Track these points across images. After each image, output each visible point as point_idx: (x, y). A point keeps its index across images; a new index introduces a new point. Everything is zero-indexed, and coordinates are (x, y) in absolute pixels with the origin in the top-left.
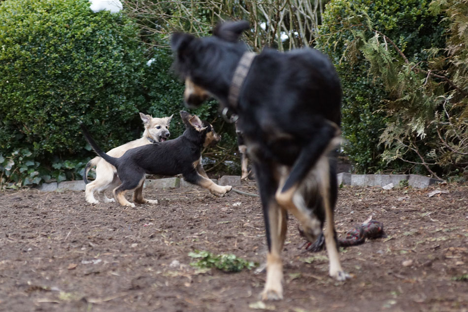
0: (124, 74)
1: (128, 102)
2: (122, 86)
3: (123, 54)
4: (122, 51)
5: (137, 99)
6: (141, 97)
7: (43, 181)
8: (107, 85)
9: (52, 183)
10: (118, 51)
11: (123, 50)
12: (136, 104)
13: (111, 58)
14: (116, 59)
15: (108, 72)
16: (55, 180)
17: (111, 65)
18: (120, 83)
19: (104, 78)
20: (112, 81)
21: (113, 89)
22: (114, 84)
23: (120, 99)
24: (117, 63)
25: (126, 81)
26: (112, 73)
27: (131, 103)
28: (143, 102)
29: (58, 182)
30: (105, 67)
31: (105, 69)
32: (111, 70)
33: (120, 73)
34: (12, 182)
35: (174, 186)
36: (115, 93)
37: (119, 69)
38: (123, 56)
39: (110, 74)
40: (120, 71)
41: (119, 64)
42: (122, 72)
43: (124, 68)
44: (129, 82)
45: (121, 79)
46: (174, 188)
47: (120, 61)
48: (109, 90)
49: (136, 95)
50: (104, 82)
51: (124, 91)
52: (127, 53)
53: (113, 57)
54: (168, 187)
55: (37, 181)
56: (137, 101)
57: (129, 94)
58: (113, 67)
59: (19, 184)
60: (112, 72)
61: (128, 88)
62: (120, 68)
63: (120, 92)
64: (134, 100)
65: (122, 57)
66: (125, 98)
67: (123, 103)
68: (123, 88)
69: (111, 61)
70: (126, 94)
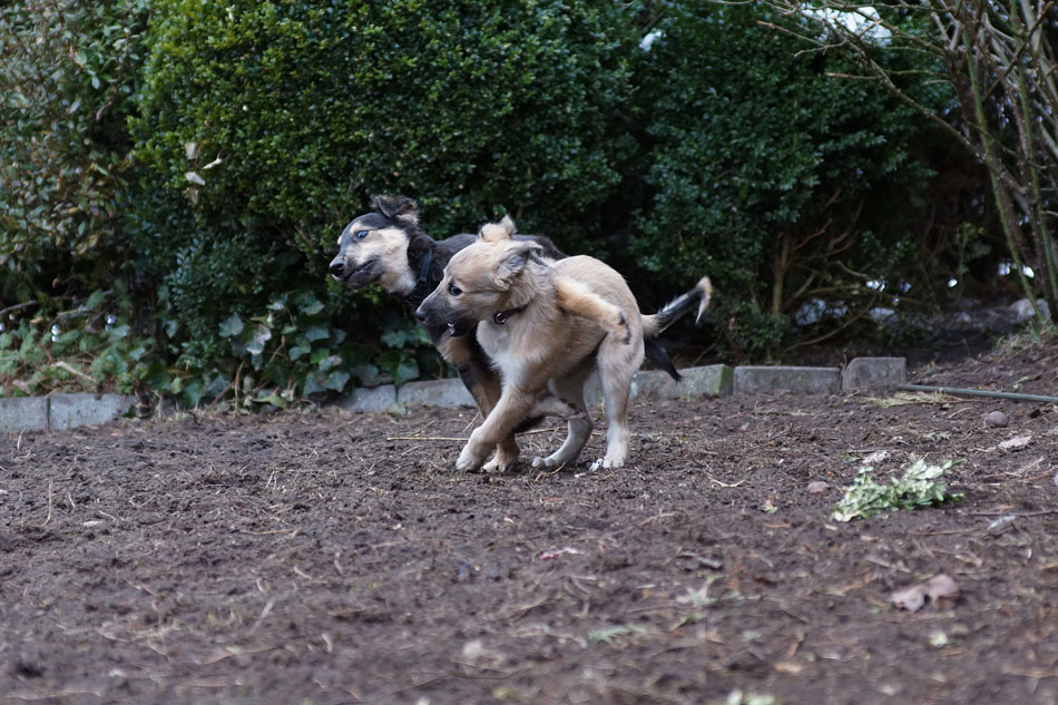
0: (573, 75)
1: (589, 153)
2: (569, 109)
3: (567, 19)
4: (564, 12)
5: (617, 145)
6: (626, 139)
7: (355, 383)
8: (524, 108)
9: (383, 388)
10: (551, 12)
11: (568, 7)
12: (612, 157)
13: (533, 31)
14: (549, 34)
15: (526, 73)
16: (389, 378)
17: (533, 52)
18: (560, 100)
19: (514, 89)
20: (538, 95)
21: (542, 118)
22: (546, 106)
23: (563, 147)
24: (550, 45)
25: (579, 95)
26: (538, 75)
27: (598, 156)
28: (634, 151)
29: (398, 386)
30: (517, 57)
31: (517, 65)
32: (533, 67)
33: (560, 73)
34: (270, 386)
35: (717, 391)
36: (550, 130)
37: (557, 63)
38: (566, 25)
39: (530, 77)
40: (561, 67)
41: (556, 47)
42: (568, 69)
43: (573, 60)
44: (588, 97)
45: (564, 90)
46: (716, 396)
47: (557, 41)
48: (530, 122)
49: (611, 132)
50: (516, 101)
51: (574, 124)
52: (580, 18)
53: (538, 30)
54: (700, 393)
55: (338, 382)
56: (616, 150)
57: (589, 133)
58: (539, 57)
59: (289, 394)
60: (536, 70)
61: (584, 114)
62: (561, 58)
63: (565, 125)
64: (606, 149)
65: (564, 29)
66: (578, 143)
67: (573, 157)
68: (570, 115)
69: (534, 40)
70: (580, 131)
